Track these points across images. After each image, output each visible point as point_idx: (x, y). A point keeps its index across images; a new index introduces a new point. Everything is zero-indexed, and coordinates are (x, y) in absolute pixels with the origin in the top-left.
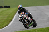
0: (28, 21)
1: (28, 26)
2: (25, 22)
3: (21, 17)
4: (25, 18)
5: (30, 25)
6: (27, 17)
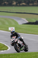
0: (19, 45)
1: (19, 50)
2: (16, 46)
3: (12, 41)
4: (16, 42)
5: (21, 49)
6: (19, 41)
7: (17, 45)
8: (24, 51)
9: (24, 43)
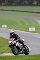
1: (17, 53)
5: (20, 52)
7: (15, 47)
8: (24, 54)
9: (24, 46)
